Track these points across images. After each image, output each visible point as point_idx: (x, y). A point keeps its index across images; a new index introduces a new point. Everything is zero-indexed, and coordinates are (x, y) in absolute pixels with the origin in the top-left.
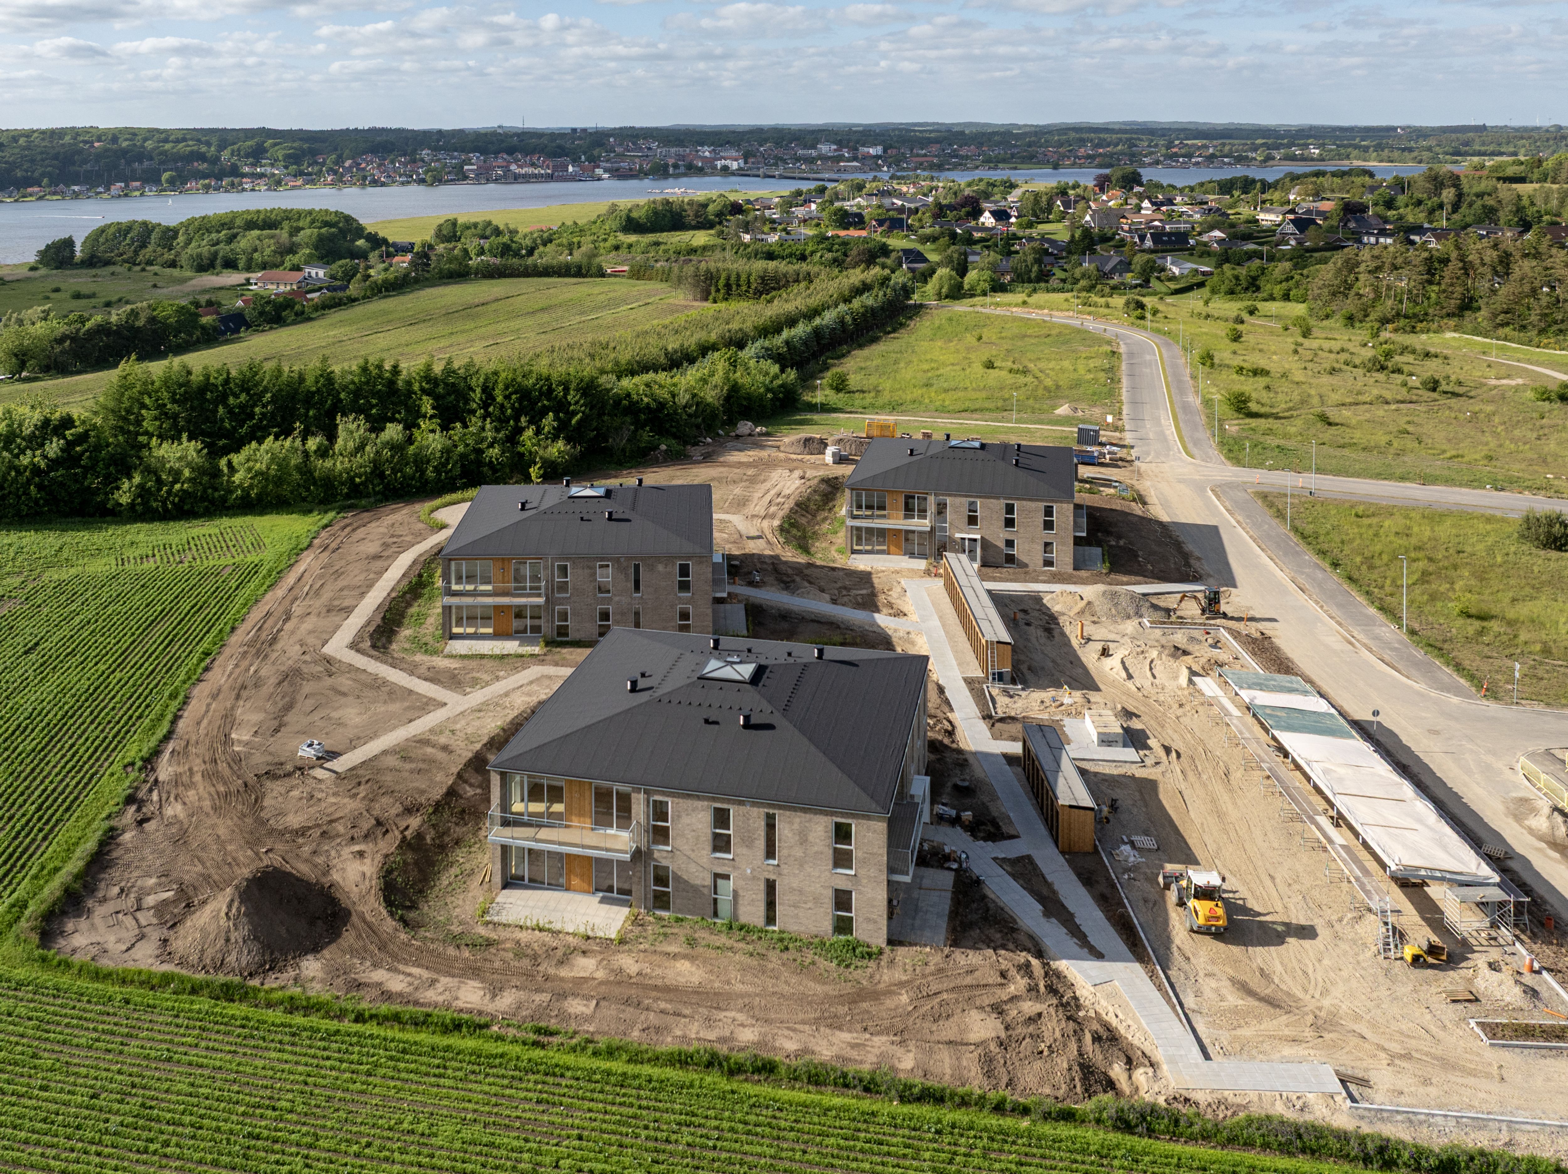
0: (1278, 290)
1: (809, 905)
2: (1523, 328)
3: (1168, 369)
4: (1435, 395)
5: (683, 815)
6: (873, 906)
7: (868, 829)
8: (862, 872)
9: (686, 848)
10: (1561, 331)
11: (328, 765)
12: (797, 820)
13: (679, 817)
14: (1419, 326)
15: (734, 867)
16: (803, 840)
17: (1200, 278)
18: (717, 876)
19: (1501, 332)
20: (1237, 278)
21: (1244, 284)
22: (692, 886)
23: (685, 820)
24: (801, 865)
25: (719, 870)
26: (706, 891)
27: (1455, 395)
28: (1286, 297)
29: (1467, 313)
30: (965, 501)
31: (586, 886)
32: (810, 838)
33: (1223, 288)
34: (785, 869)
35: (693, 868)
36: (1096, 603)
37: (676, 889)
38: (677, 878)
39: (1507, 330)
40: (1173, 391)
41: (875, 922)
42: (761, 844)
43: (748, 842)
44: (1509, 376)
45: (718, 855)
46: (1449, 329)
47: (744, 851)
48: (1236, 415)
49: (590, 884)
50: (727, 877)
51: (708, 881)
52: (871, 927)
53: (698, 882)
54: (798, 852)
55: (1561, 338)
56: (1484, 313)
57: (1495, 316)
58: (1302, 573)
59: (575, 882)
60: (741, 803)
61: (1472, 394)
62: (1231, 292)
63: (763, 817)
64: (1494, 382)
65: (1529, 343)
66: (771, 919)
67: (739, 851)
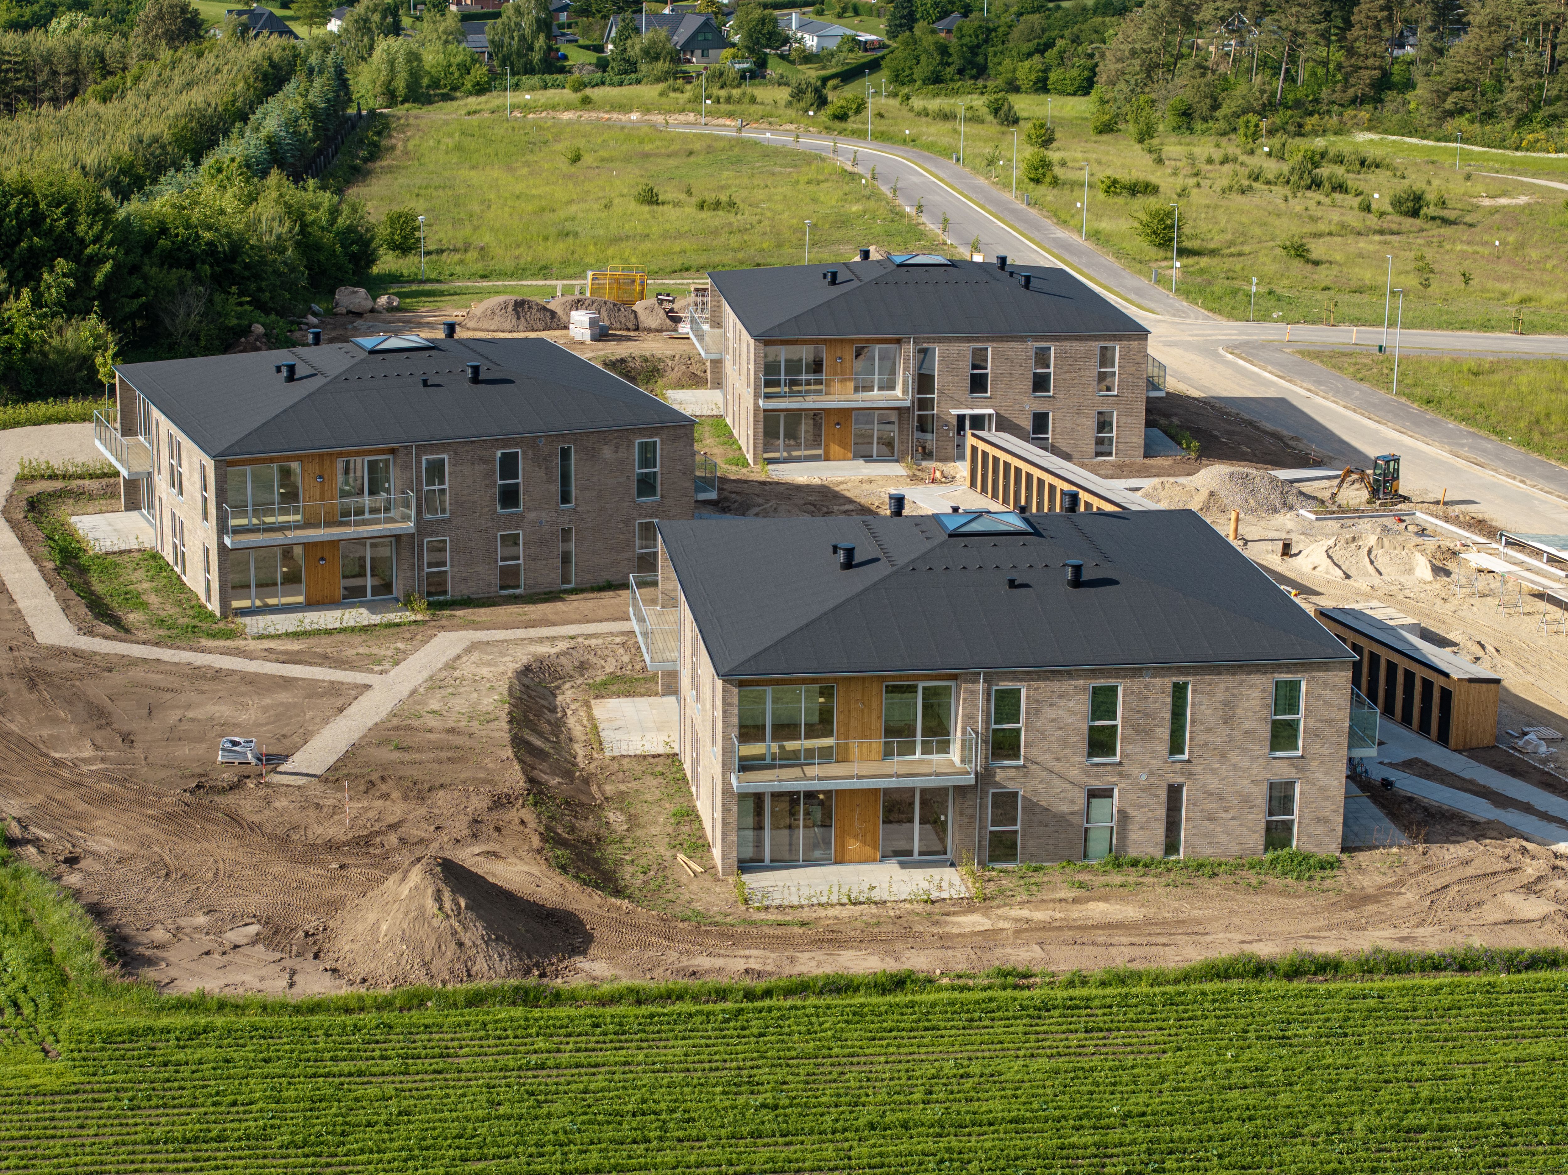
0: (1026, 70)
1: (1233, 812)
2: (1489, 116)
3: (973, 196)
4: (1418, 222)
5: (1045, 705)
6: (1325, 799)
7: (1326, 684)
8: (1313, 750)
9: (1047, 759)
10: (1554, 117)
11: (281, 768)
12: (1222, 686)
13: (1038, 710)
14: (1311, 122)
15: (1120, 774)
16: (1229, 715)
17: (861, 57)
18: (1093, 794)
19: (1450, 126)
20: (943, 50)
21: (957, 61)
22: (1055, 815)
23: (1048, 713)
24: (1223, 756)
25: (1097, 783)
26: (1075, 820)
27: (1446, 221)
28: (1042, 86)
29: (1390, 95)
30: (966, 349)
31: (869, 850)
32: (1240, 711)
33: (919, 72)
34: (1199, 766)
35: (1057, 787)
36: (1223, 493)
37: (1028, 825)
38: (1031, 807)
39: (1462, 122)
40: (1017, 225)
41: (1327, 821)
42: (1164, 733)
43: (1143, 733)
44: (1504, 194)
45: (1096, 760)
46: (1360, 126)
47: (1137, 747)
48: (1161, 254)
49: (875, 848)
50: (1107, 793)
51: (1080, 804)
52: (1320, 830)
53: (1064, 808)
54: (1220, 736)
55: (1554, 130)
56: (1422, 91)
57: (1443, 96)
58: (1462, 446)
59: (853, 846)
60: (1136, 673)
61: (1468, 219)
62: (936, 79)
63: (1170, 690)
64: (1487, 202)
65: (1501, 144)
66: (1171, 847)
67: (1130, 748)
